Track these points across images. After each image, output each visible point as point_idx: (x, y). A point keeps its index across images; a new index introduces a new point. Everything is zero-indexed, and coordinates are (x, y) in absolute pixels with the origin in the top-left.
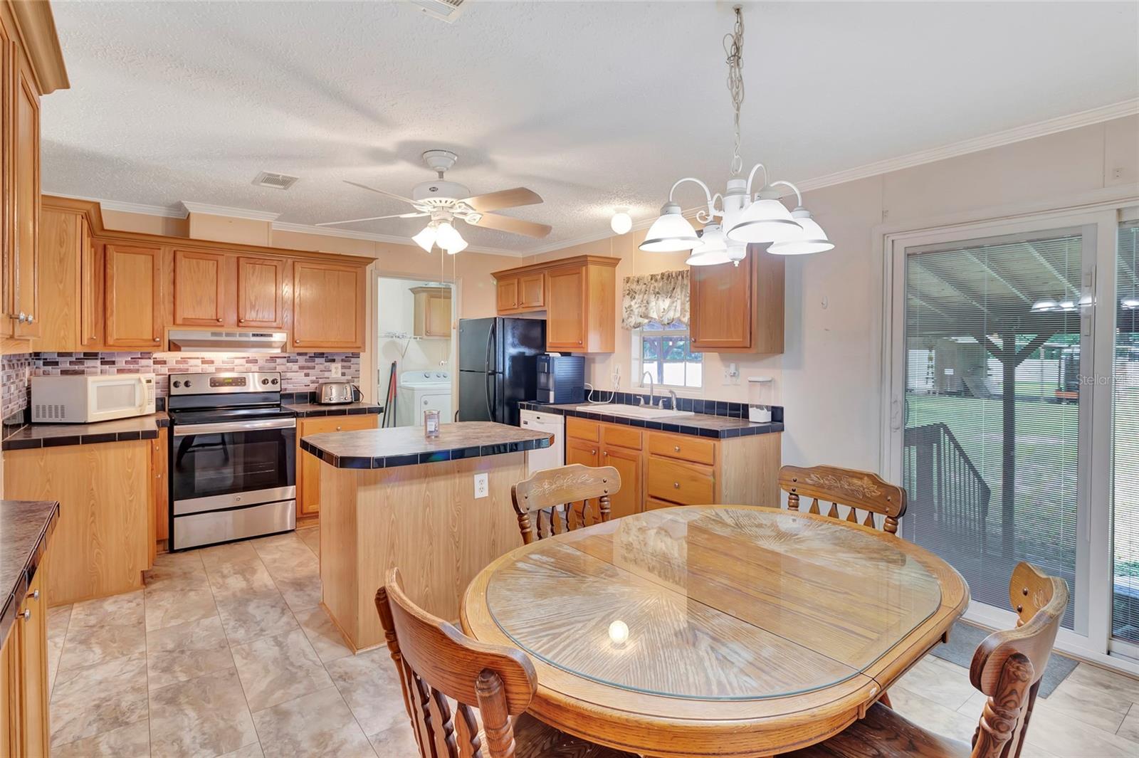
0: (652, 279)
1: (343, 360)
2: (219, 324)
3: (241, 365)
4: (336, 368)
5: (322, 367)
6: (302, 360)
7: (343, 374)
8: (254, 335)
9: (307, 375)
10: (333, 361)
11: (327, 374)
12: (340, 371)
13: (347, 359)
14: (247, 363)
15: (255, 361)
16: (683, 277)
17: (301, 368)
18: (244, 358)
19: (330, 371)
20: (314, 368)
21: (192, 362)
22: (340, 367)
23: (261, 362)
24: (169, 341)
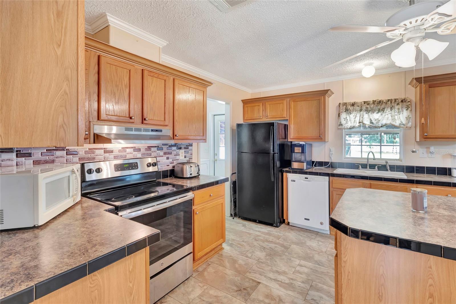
0: (364, 103)
1: (185, 148)
2: (131, 121)
3: (131, 153)
4: (182, 153)
5: (175, 152)
6: (165, 148)
7: (185, 157)
8: (152, 130)
9: (168, 158)
10: (180, 148)
11: (177, 157)
12: (184, 155)
13: (186, 148)
14: (134, 151)
15: (139, 150)
16: (391, 102)
17: (165, 153)
18: (132, 148)
19: (179, 155)
20: (171, 153)
21: (97, 152)
22: (184, 153)
23: (143, 151)
24: (94, 134)
